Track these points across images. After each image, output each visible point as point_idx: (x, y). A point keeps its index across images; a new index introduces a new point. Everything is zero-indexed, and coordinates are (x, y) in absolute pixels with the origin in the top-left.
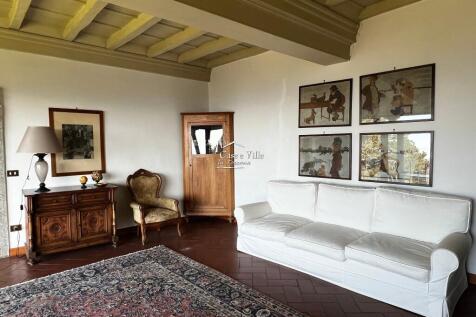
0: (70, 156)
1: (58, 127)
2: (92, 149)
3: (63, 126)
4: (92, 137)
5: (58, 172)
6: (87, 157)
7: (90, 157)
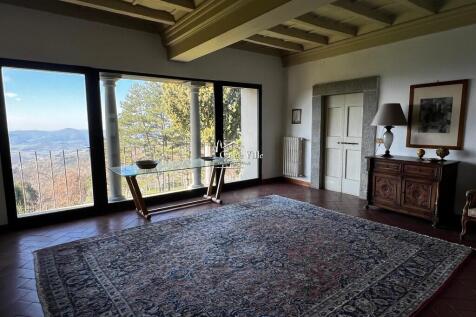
0: (425, 129)
1: (417, 102)
2: (449, 122)
3: (422, 100)
4: (450, 110)
5: (412, 143)
6: (442, 131)
7: (445, 132)
